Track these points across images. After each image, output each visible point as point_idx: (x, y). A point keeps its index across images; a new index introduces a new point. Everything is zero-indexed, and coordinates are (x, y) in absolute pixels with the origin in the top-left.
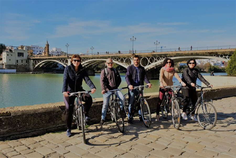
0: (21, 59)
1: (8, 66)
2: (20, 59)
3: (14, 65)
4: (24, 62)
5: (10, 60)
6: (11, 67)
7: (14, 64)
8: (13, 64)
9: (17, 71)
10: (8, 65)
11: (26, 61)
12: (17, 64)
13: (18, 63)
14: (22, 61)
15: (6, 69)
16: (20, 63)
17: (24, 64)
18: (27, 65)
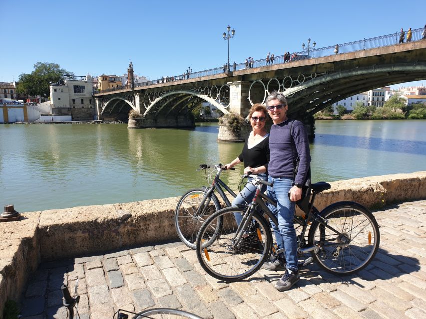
0: (80, 96)
1: (57, 110)
2: (78, 97)
3: (67, 108)
4: (87, 102)
5: (59, 99)
6: (62, 112)
7: (68, 106)
8: (65, 106)
9: (72, 118)
10: (55, 108)
11: (90, 101)
12: (74, 107)
13: (75, 105)
14: (82, 100)
15: (53, 114)
16: (78, 104)
17: (86, 107)
18: (91, 107)
